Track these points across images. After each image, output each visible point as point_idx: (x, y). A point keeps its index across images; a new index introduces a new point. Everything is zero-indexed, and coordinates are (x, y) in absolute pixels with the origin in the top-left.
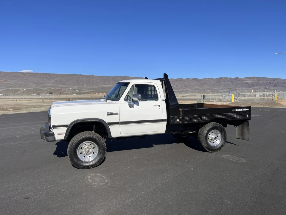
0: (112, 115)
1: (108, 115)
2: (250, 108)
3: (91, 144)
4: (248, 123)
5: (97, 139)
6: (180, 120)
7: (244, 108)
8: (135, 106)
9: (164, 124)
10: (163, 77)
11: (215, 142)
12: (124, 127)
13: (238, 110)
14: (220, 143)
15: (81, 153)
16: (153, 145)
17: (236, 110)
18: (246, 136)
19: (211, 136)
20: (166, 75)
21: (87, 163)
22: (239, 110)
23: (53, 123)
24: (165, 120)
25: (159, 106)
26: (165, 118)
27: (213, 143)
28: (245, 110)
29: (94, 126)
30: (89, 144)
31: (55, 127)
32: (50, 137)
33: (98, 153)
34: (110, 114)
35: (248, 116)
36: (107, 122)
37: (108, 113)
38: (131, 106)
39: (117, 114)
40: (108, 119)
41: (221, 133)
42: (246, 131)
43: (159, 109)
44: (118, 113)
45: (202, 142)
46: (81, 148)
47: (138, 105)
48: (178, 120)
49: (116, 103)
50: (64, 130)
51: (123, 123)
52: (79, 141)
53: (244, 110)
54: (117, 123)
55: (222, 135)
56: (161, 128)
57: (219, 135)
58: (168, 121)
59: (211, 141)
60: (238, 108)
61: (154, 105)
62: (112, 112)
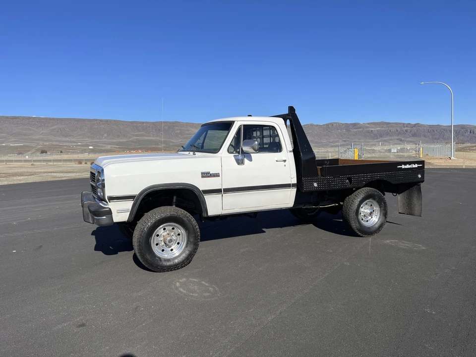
0: (209, 177)
1: (203, 177)
2: (423, 162)
3: (173, 229)
4: (420, 187)
5: (185, 219)
6: (318, 184)
7: (414, 163)
8: (246, 161)
9: (293, 192)
10: (287, 112)
11: (370, 219)
12: (228, 197)
13: (406, 167)
14: (378, 220)
15: (157, 244)
16: (264, 229)
17: (403, 167)
18: (417, 209)
19: (365, 210)
20: (291, 109)
21: (168, 260)
22: (408, 166)
23: (109, 192)
24: (293, 185)
25: (285, 161)
26: (294, 181)
27: (367, 221)
28: (416, 166)
29: (175, 197)
30: (171, 228)
31: (111, 199)
32: (105, 217)
33: (187, 243)
34: (205, 175)
35: (420, 176)
36: (201, 189)
37: (202, 173)
38: (240, 162)
39: (217, 175)
40: (202, 184)
41: (380, 205)
42: (415, 200)
43: (285, 166)
44: (219, 174)
45: (351, 220)
46: (158, 235)
47: (250, 159)
48: (315, 185)
49: (214, 157)
50: (129, 204)
51: (227, 190)
52: (155, 223)
53: (414, 166)
54: (218, 191)
55: (380, 207)
56: (286, 199)
57: (377, 208)
58: (299, 186)
59: (364, 219)
60: (405, 163)
61: (276, 159)
62: (209, 173)
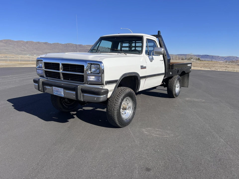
4: (189, 75)
7: (190, 64)
9: (162, 77)
10: (158, 33)
14: (179, 90)
18: (186, 84)
24: (163, 74)
25: (162, 61)
31: (108, 82)
32: (105, 96)
35: (191, 70)
36: (140, 76)
38: (151, 60)
41: (180, 83)
42: (186, 80)
45: (173, 90)
47: (154, 59)
48: (171, 73)
50: (113, 87)
54: (145, 77)
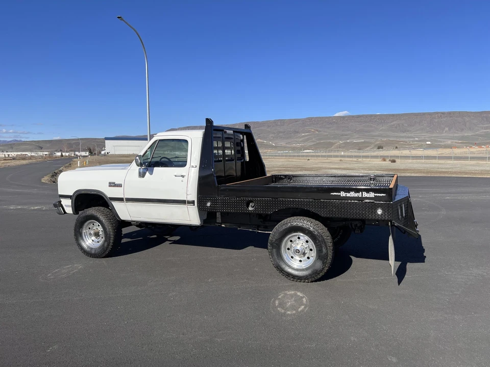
0: (113, 186)
1: (110, 186)
6: (212, 204)
8: (147, 174)
10: (204, 124)
13: (348, 195)
17: (343, 194)
22: (352, 194)
25: (183, 176)
26: (195, 198)
27: (301, 261)
28: (372, 195)
34: (112, 185)
35: (380, 211)
37: (110, 183)
39: (120, 186)
40: (109, 193)
43: (182, 181)
44: (122, 184)
46: (90, 228)
48: (209, 204)
50: (69, 202)
51: (129, 200)
53: (365, 195)
54: (121, 200)
59: (294, 257)
60: (348, 190)
61: (175, 174)
62: (114, 183)
